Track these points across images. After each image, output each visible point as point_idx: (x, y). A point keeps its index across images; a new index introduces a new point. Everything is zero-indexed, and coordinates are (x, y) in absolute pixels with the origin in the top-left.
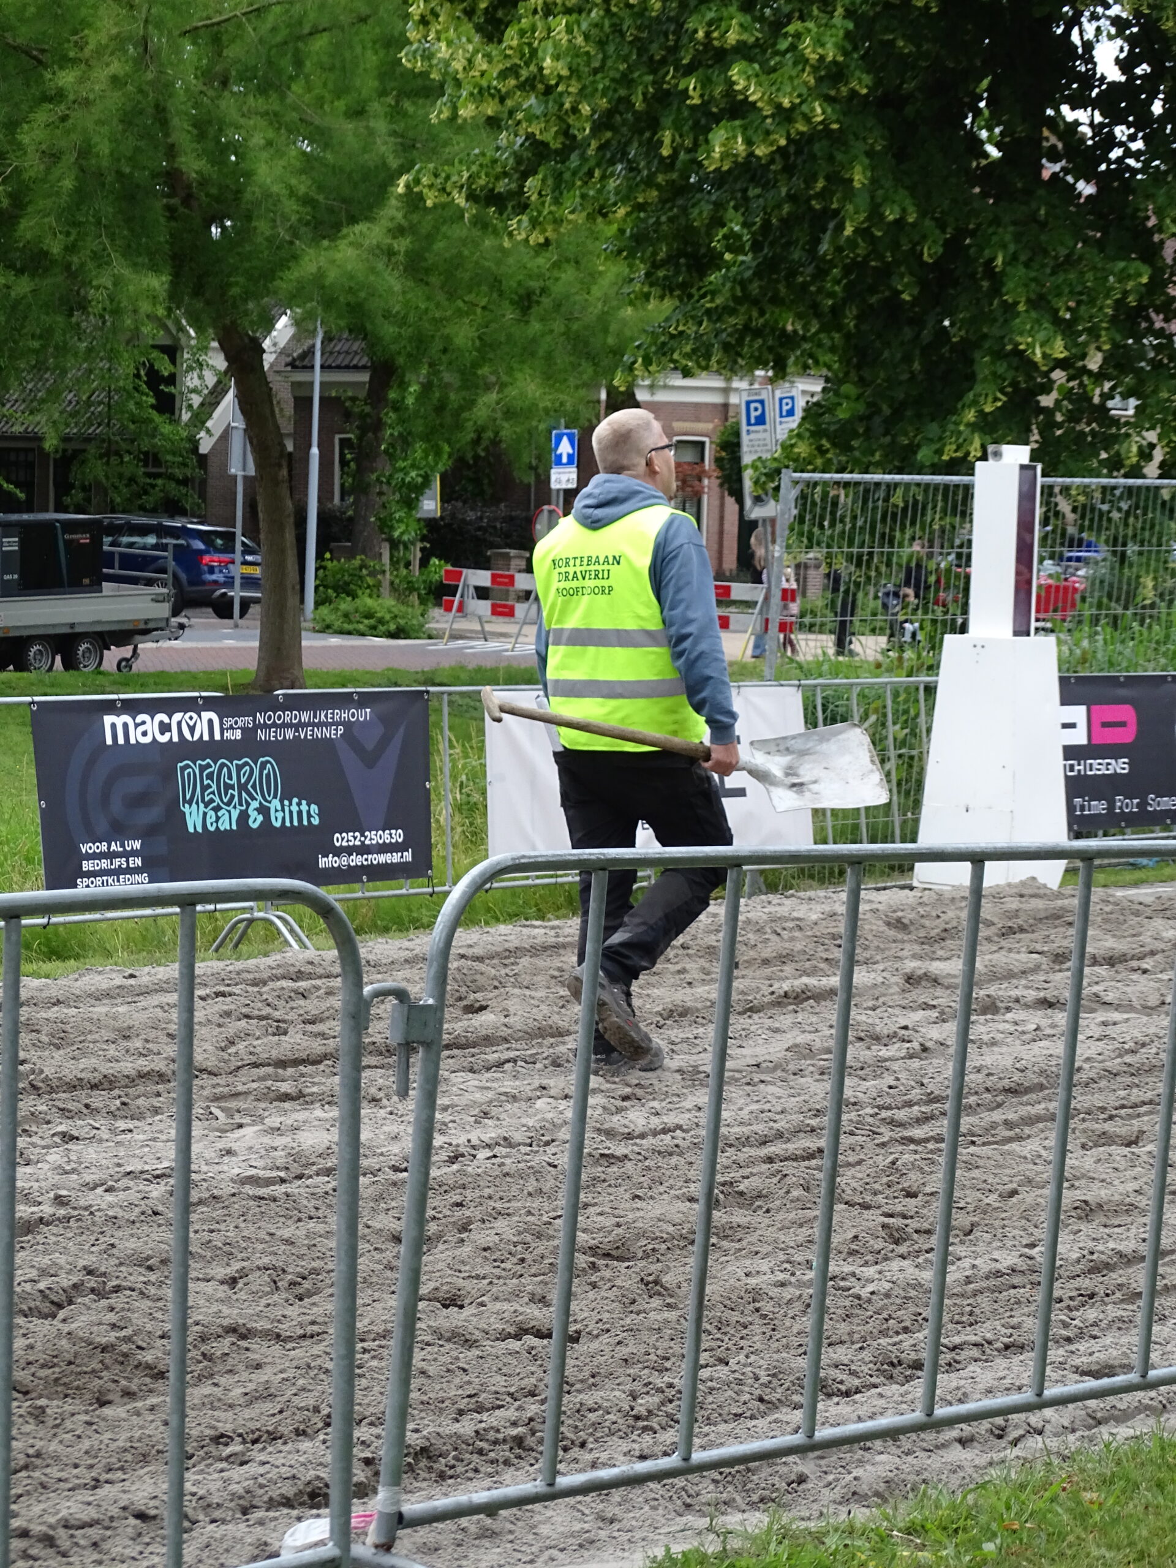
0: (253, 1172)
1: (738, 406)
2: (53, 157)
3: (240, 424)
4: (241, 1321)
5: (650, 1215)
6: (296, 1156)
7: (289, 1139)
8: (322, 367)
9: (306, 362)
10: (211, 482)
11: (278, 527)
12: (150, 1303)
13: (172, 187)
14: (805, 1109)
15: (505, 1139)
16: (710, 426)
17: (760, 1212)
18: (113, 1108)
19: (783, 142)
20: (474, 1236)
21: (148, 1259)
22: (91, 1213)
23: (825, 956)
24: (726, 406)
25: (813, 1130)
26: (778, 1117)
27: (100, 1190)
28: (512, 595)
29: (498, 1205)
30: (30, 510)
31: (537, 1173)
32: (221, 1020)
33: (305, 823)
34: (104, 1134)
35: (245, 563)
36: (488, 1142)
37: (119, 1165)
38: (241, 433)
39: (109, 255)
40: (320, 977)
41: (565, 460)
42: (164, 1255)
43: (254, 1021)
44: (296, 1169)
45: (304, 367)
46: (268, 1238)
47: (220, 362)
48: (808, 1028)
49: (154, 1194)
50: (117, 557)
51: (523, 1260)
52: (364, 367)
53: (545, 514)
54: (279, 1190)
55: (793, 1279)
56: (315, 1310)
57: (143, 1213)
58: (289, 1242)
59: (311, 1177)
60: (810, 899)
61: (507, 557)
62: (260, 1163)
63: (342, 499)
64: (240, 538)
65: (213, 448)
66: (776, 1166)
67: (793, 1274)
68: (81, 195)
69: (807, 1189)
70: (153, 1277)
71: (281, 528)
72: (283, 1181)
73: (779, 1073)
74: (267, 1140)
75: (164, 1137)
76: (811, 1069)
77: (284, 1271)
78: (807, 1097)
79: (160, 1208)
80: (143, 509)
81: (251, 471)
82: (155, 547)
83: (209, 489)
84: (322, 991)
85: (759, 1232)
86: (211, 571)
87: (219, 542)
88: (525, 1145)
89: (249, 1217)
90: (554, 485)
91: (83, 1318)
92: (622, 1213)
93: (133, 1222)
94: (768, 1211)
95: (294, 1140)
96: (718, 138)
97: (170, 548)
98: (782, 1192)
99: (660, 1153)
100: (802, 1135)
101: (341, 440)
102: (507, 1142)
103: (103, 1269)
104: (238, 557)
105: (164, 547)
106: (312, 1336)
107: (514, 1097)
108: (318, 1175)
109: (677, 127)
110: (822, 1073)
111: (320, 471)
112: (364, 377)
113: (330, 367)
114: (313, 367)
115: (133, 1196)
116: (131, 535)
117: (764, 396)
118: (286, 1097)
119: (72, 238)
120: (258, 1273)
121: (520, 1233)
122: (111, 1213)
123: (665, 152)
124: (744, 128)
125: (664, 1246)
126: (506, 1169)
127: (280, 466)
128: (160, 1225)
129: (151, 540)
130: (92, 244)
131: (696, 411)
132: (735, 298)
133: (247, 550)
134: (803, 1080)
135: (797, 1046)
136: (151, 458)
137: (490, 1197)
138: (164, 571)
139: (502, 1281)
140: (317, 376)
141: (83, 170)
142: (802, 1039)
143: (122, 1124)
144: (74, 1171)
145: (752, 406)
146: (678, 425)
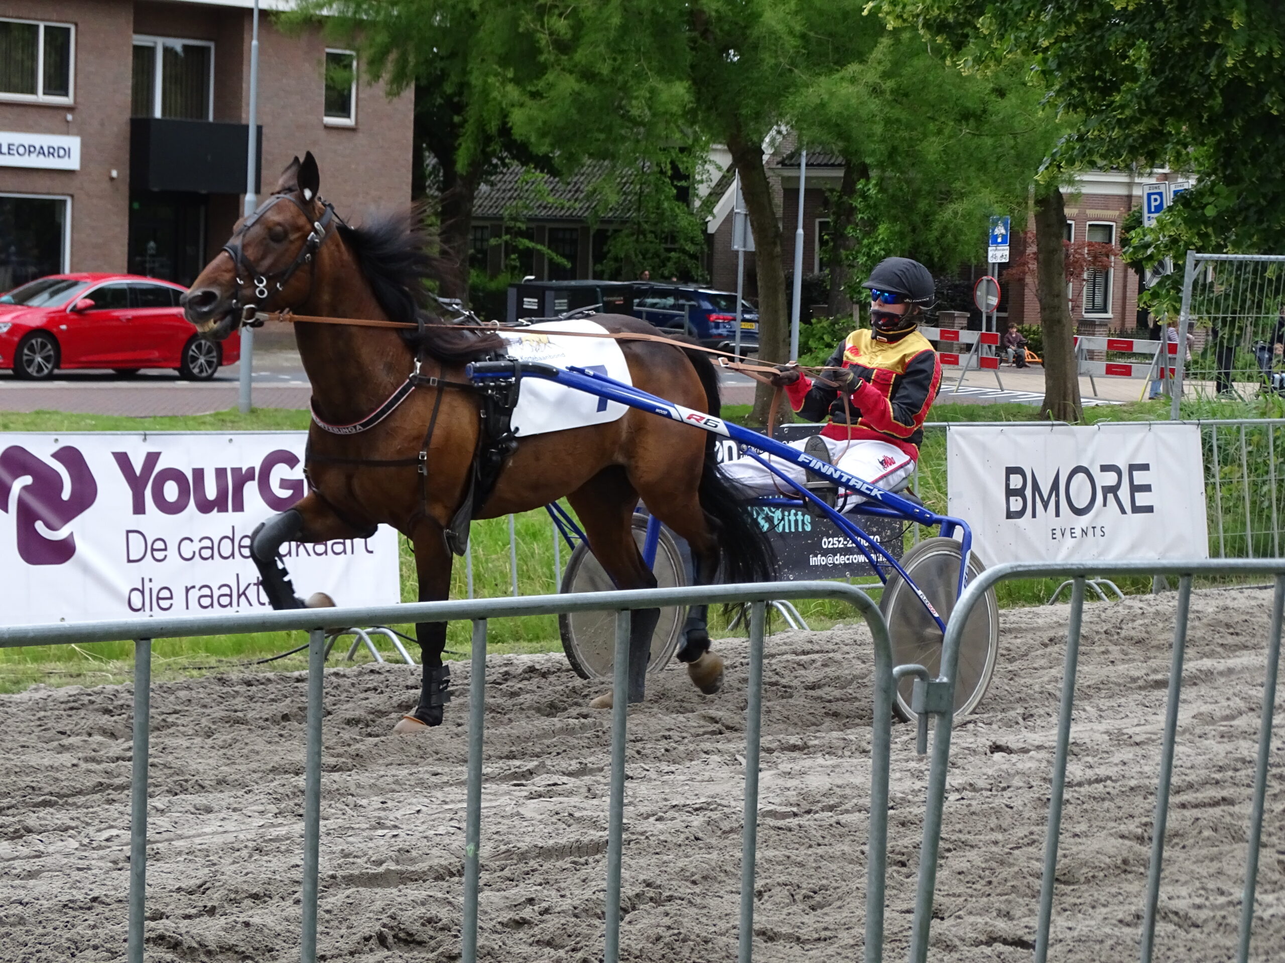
0: (772, 807)
1: (1141, 197)
3: (741, 210)
4: (769, 927)
5: (1090, 848)
6: (805, 796)
7: (798, 782)
8: (807, 165)
9: (793, 161)
10: (717, 256)
11: (772, 292)
12: (696, 911)
13: (694, 24)
14: (1210, 765)
15: (971, 785)
16: (1117, 213)
17: (1177, 848)
18: (659, 754)
20: (951, 862)
21: (693, 874)
22: (647, 838)
23: (1220, 642)
24: (1130, 197)
25: (1217, 782)
26: (1188, 771)
27: (652, 819)
28: (956, 347)
30: (574, 278)
31: (997, 813)
32: (740, 685)
33: (800, 529)
34: (653, 774)
35: (744, 320)
36: (957, 786)
37: (666, 800)
38: (743, 217)
39: (647, 74)
40: (817, 652)
41: (999, 240)
42: (705, 873)
44: (805, 806)
45: (792, 165)
46: (785, 861)
47: (725, 160)
48: (1209, 700)
49: (695, 823)
51: (990, 883)
52: (840, 165)
53: (985, 282)
54: (793, 822)
55: (1207, 903)
56: (827, 918)
57: (687, 838)
58: (801, 865)
59: (817, 812)
60: (1206, 595)
61: (952, 317)
62: (777, 800)
63: (821, 269)
64: (740, 301)
65: (718, 229)
66: (1189, 811)
67: (1207, 899)
69: (1215, 830)
70: (697, 890)
71: (775, 292)
72: (795, 815)
73: (1187, 736)
74: (781, 782)
75: (699, 778)
76: (1213, 733)
77: (799, 887)
78: (1211, 756)
79: (700, 835)
81: (752, 247)
82: (673, 307)
83: (715, 262)
84: (819, 664)
85: (1177, 864)
86: (717, 326)
87: (723, 303)
88: (986, 790)
89: (770, 843)
90: (991, 260)
91: (644, 921)
92: (1067, 847)
93: (680, 845)
94: (1184, 847)
95: (802, 782)
97: (687, 308)
98: (1195, 832)
99: (1094, 798)
100: (1208, 786)
101: (820, 223)
102: (972, 787)
103: (658, 882)
104: (739, 315)
105: (681, 308)
106: (825, 940)
107: (974, 751)
108: (823, 810)
110: (1222, 737)
111: (804, 248)
112: (840, 173)
113: (812, 165)
114: (799, 165)
115: (678, 824)
116: (653, 297)
117: (1162, 189)
118: (794, 748)
119: (618, 62)
120: (779, 888)
121: (986, 861)
122: (662, 838)
125: (1101, 874)
126: (972, 809)
127: (775, 244)
128: (700, 848)
129: (671, 301)
130: (633, 67)
131: (1106, 201)
132: (1140, 110)
133: (746, 310)
134: (1207, 742)
135: (1201, 714)
136: (671, 237)
137: (960, 831)
138: (682, 327)
139: (974, 899)
140: (803, 172)
142: (1205, 708)
143: (665, 767)
144: (631, 804)
145: (1153, 197)
146: (1091, 213)
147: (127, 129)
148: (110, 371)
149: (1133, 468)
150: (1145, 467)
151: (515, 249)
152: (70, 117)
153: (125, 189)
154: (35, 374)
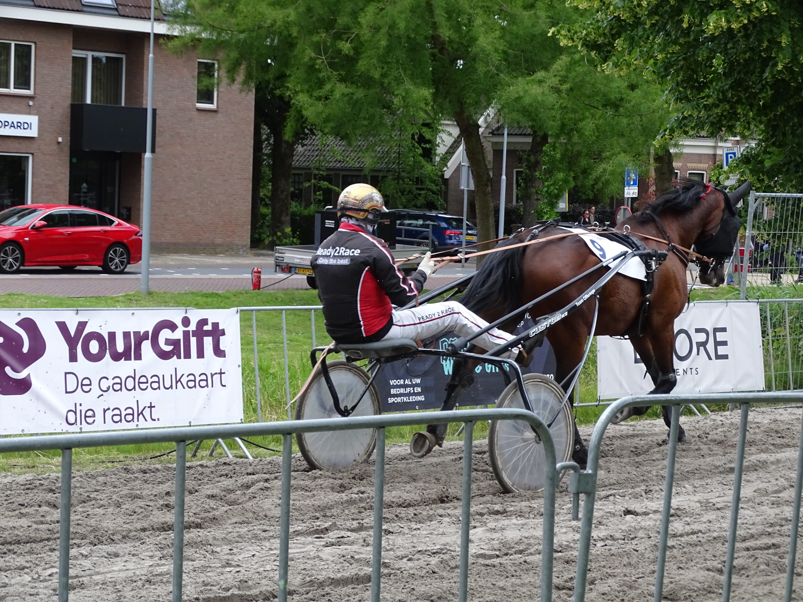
0: (482, 551)
1: (722, 155)
2: (377, 29)
3: (466, 163)
5: (687, 577)
6: (504, 544)
7: (500, 535)
8: (508, 134)
9: (499, 132)
10: (450, 193)
11: (486, 216)
13: (434, 44)
14: (765, 523)
15: (611, 536)
16: (707, 165)
17: (744, 577)
18: (410, 517)
19: (746, 22)
20: (598, 587)
21: (431, 596)
22: (402, 572)
23: (772, 442)
24: (715, 155)
25: (769, 534)
26: (751, 527)
27: (405, 560)
29: (609, 571)
31: (628, 554)
34: (406, 530)
35: (468, 234)
36: (601, 537)
37: (414, 547)
38: (466, 168)
39: (403, 79)
41: (632, 183)
42: (439, 595)
43: (480, 473)
44: (504, 550)
45: (499, 135)
46: (492, 586)
47: (456, 131)
48: (765, 480)
49: (433, 562)
50: (403, 231)
52: (529, 135)
53: (622, 210)
54: (496, 561)
57: (428, 572)
58: (503, 589)
59: (512, 554)
60: (763, 412)
62: (486, 547)
63: (517, 202)
64: (465, 222)
65: (451, 176)
66: (751, 552)
68: (389, 49)
69: (768, 565)
71: (487, 216)
72: (498, 556)
73: (751, 504)
74: (489, 535)
75: (436, 533)
76: (767, 501)
78: (766, 517)
79: (436, 570)
80: (416, 207)
81: (472, 187)
82: (422, 226)
83: (449, 196)
85: (744, 587)
86: (450, 238)
87: (454, 223)
88: (621, 539)
89: (481, 575)
90: (626, 196)
92: (673, 576)
93: (423, 577)
94: (748, 576)
95: (502, 535)
96: (712, 19)
97: (431, 226)
98: (755, 567)
99: (691, 545)
100: (764, 536)
101: (517, 172)
102: (612, 538)
104: (464, 231)
105: (427, 226)
107: (614, 514)
108: (515, 553)
109: (692, 13)
110: (773, 504)
111: (506, 188)
112: (529, 140)
113: (511, 134)
114: (503, 134)
115: (422, 563)
116: (409, 220)
117: (735, 150)
118: (497, 513)
119: (385, 70)
121: (621, 586)
122: (411, 572)
123: (685, 25)
124: (726, 14)
125: (695, 594)
126: (612, 552)
127: (487, 185)
128: (436, 579)
129: (420, 222)
130: (394, 73)
131: (700, 158)
132: (719, 99)
133: (469, 228)
134: (763, 508)
135: (759, 489)
136: (419, 181)
137: (604, 567)
138: (427, 239)
140: (506, 139)
141: (390, 36)
142: (762, 486)
143: (414, 525)
144: (391, 549)
145: (729, 155)
146: (690, 165)
147: (69, 110)
148: (57, 268)
149: (716, 330)
150: (724, 330)
151: (320, 188)
152: (31, 103)
153: (67, 150)
154: (8, 269)
